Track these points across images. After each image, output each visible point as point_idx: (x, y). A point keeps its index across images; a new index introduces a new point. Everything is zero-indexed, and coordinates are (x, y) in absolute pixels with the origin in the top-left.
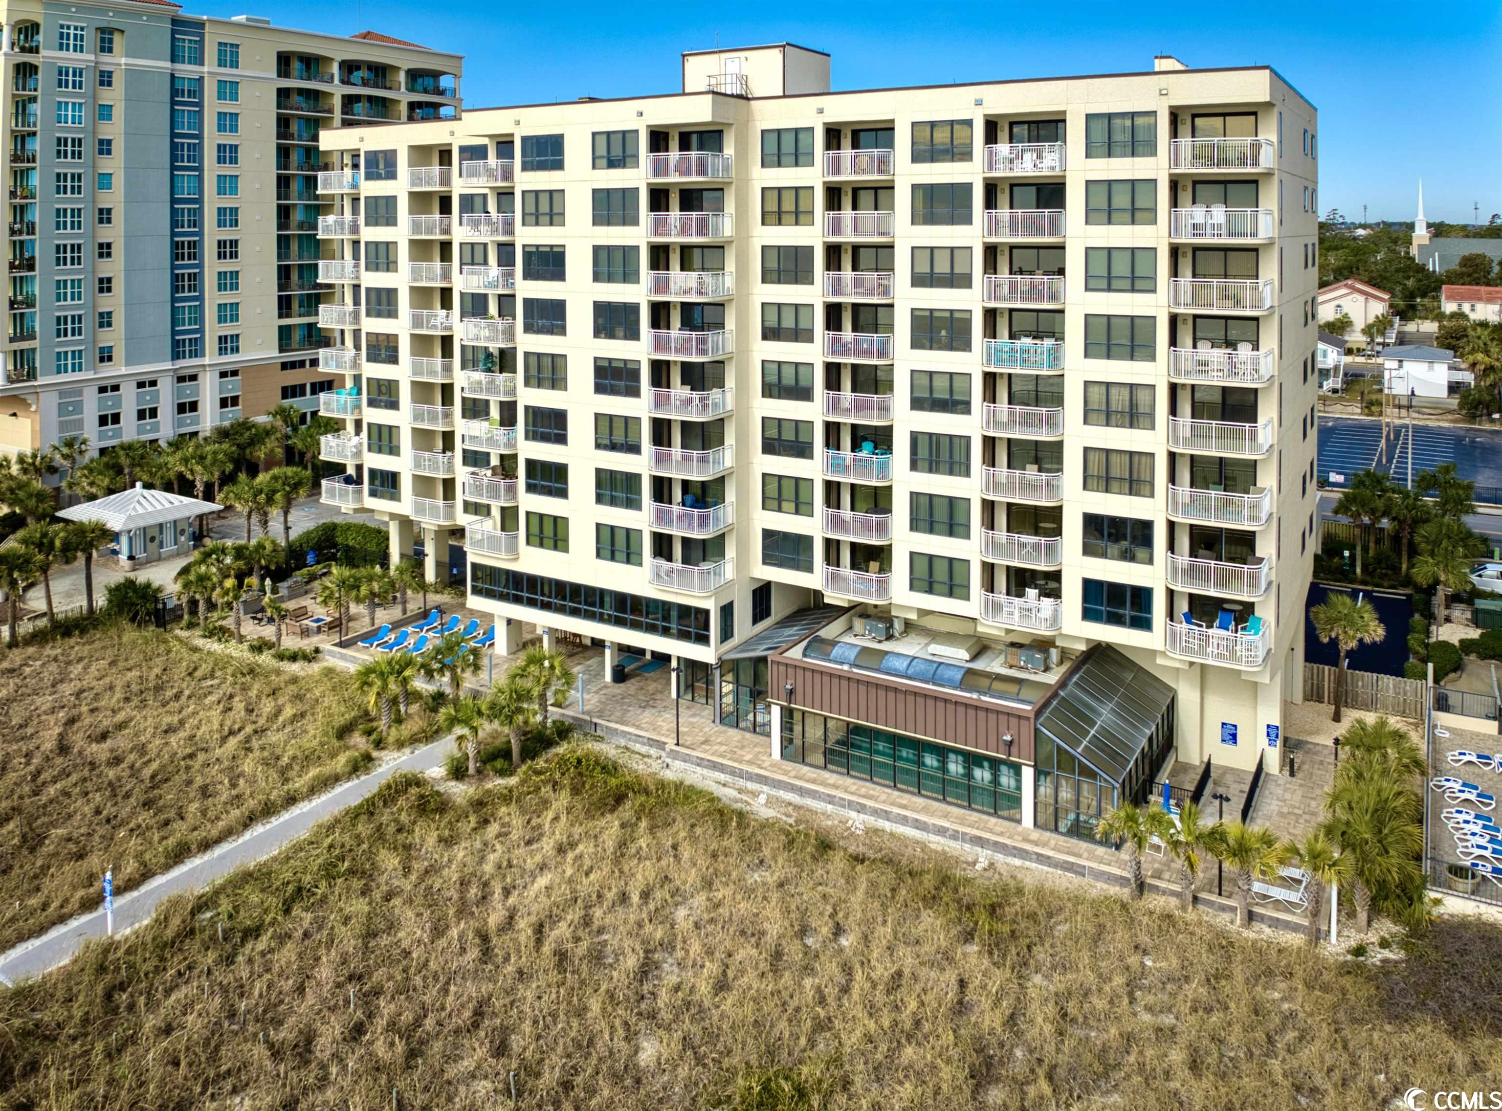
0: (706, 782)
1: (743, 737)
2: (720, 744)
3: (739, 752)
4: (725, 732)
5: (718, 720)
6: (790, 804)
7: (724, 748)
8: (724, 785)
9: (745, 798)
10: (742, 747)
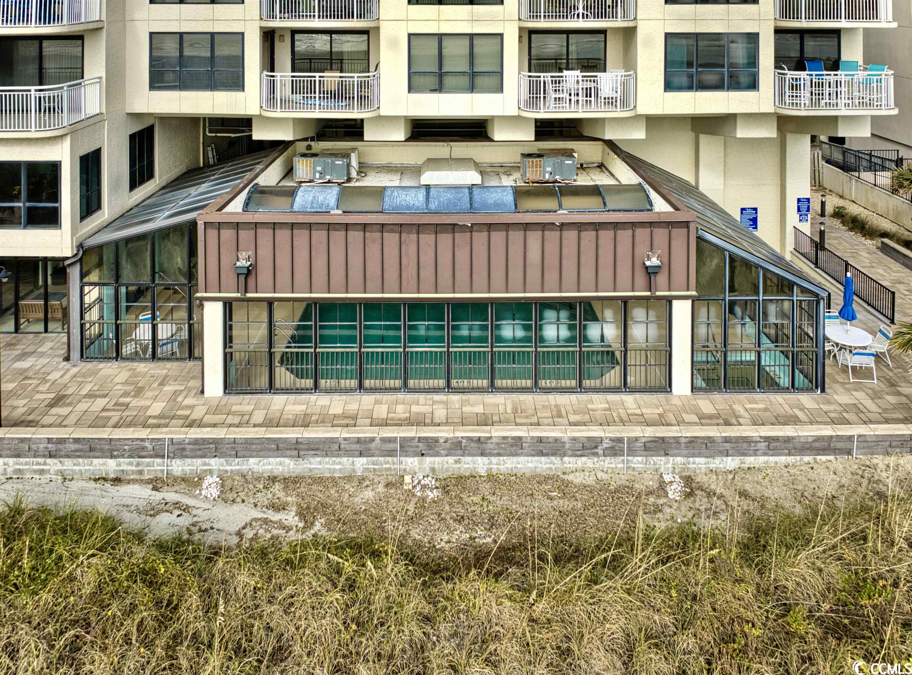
0: (74, 486)
1: (135, 374)
2: (90, 396)
3: (135, 403)
4: (95, 373)
5: (75, 354)
6: (273, 479)
7: (101, 403)
8: (117, 481)
9: (171, 496)
10: (139, 392)
